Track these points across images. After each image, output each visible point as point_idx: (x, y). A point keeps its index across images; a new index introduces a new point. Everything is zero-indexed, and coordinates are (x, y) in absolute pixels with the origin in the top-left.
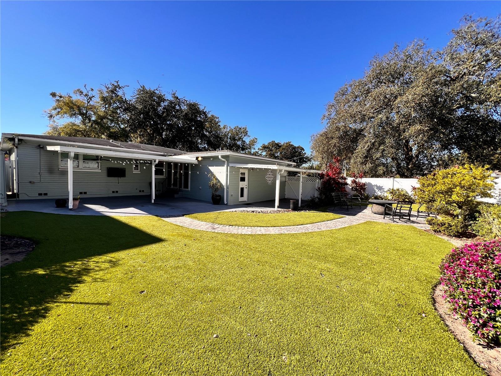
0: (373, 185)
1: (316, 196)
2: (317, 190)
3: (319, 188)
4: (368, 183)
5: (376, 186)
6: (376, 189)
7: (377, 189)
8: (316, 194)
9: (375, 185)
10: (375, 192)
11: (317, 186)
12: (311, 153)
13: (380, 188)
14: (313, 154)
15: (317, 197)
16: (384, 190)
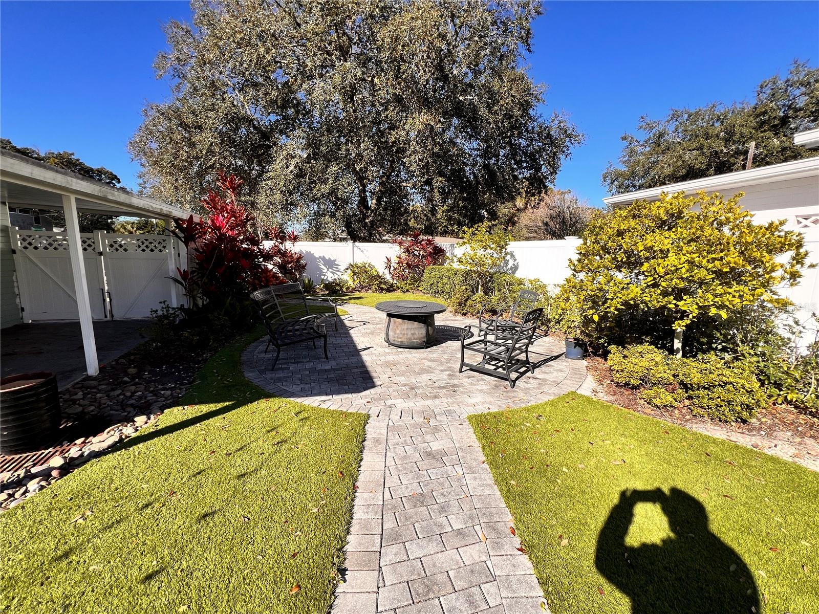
0: (317, 256)
1: (175, 304)
2: (176, 281)
3: (184, 275)
4: (307, 252)
5: (323, 258)
6: (322, 267)
7: (325, 265)
8: (176, 298)
9: (320, 257)
10: (321, 273)
11: (172, 266)
12: (139, 188)
13: (331, 264)
14: (145, 191)
15: (182, 308)
16: (339, 267)
